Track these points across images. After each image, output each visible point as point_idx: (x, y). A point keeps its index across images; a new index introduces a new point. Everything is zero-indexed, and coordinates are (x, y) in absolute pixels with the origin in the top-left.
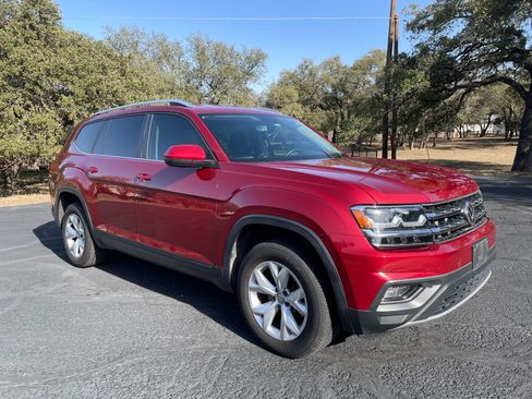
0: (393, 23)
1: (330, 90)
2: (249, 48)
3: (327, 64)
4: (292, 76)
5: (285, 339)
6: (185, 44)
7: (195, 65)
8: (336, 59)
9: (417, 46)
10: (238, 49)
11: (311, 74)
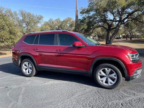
0: (77, 11)
1: (57, 27)
2: (38, 15)
3: (56, 20)
4: (47, 23)
5: (110, 85)
6: (18, 12)
7: (21, 18)
8: (59, 19)
9: (83, 17)
10: (35, 15)
11: (52, 23)
